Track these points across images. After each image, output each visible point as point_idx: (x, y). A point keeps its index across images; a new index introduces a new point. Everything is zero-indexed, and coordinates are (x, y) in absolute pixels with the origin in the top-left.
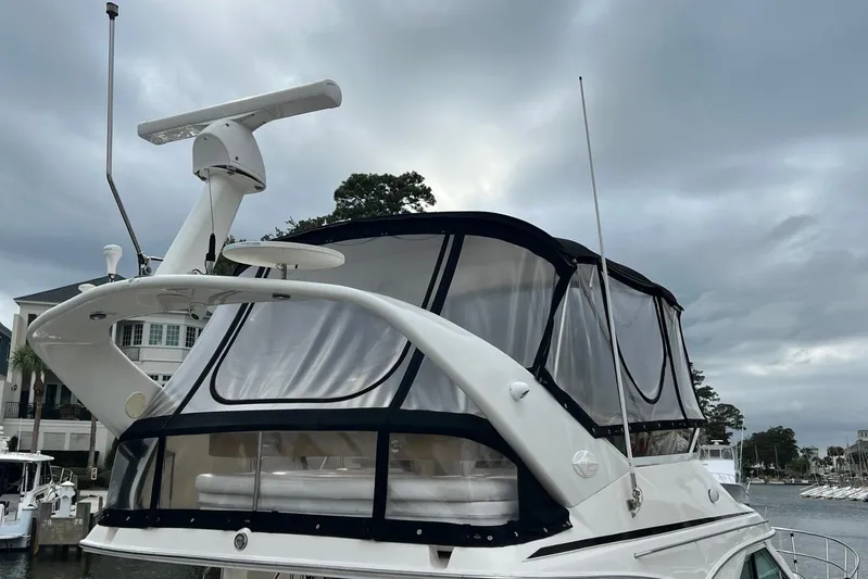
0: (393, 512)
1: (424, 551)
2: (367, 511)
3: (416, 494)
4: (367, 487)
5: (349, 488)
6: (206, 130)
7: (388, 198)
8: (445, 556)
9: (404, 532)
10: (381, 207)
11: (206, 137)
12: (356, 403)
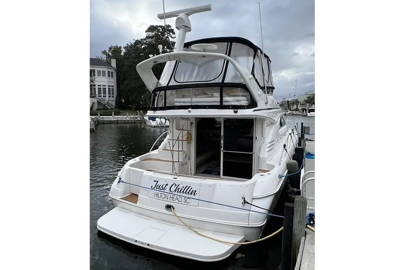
0: (225, 104)
1: (232, 111)
2: (219, 104)
3: (229, 100)
4: (218, 99)
5: (216, 99)
6: (178, 16)
7: (161, 33)
8: (237, 112)
9: (228, 107)
10: (159, 35)
11: (179, 18)
12: (213, 82)
